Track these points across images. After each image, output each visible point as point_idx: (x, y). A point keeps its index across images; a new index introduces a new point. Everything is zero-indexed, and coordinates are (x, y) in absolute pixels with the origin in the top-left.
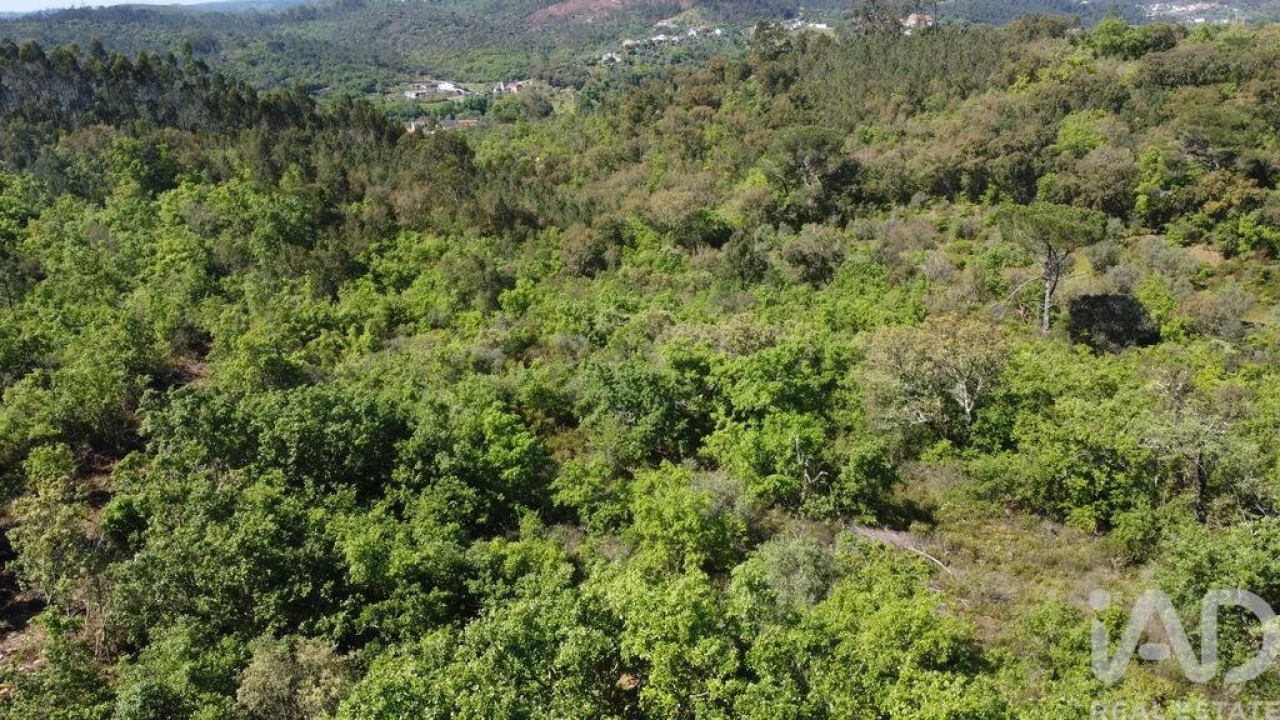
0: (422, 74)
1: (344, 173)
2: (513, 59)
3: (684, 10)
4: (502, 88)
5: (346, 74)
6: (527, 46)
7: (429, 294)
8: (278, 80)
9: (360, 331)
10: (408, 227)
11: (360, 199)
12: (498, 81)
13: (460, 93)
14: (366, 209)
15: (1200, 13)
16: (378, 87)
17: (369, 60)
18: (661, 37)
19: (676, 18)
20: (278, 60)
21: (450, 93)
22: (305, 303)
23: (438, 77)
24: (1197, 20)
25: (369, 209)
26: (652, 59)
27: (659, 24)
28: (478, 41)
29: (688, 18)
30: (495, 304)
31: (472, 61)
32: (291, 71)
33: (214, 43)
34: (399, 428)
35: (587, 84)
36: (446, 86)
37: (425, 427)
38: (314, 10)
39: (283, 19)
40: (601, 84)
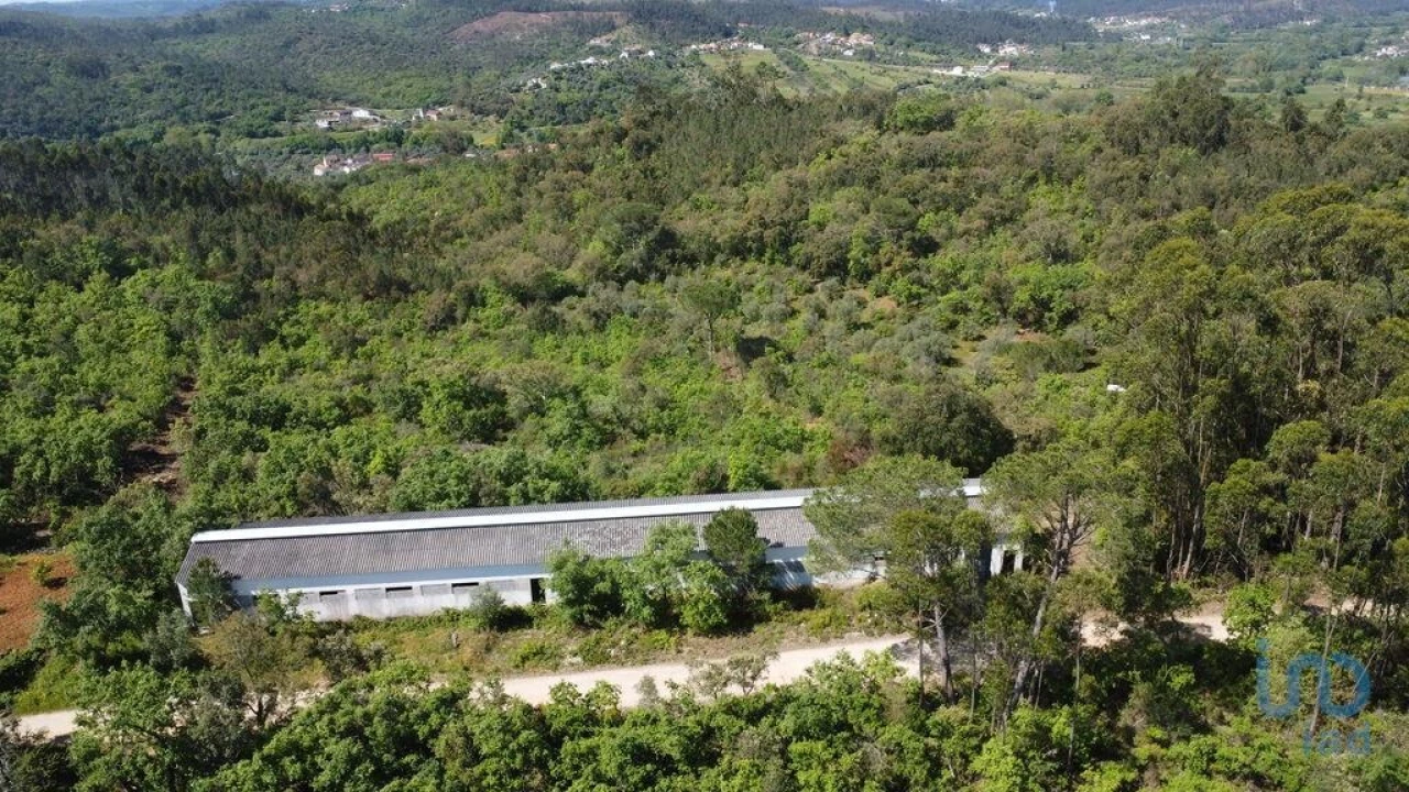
0: (335, 100)
1: (257, 256)
2: (434, 83)
3: (619, 27)
4: (421, 115)
5: (252, 101)
6: (449, 67)
7: (317, 349)
8: (176, 108)
9: (272, 373)
10: (308, 297)
11: (270, 276)
12: (417, 106)
13: (376, 121)
14: (275, 284)
15: (1149, 28)
16: (287, 115)
17: (277, 85)
18: (590, 60)
19: (609, 36)
20: (176, 86)
21: (365, 121)
22: (239, 357)
23: (353, 103)
24: (1143, 38)
25: (276, 284)
26: (579, 84)
27: (592, 42)
28: (396, 63)
29: (622, 36)
30: (353, 356)
31: (389, 84)
32: (191, 99)
33: (102, 67)
34: (288, 409)
35: (511, 113)
36: (361, 113)
37: (297, 407)
38: (213, 22)
39: (177, 31)
40: (525, 113)
